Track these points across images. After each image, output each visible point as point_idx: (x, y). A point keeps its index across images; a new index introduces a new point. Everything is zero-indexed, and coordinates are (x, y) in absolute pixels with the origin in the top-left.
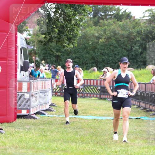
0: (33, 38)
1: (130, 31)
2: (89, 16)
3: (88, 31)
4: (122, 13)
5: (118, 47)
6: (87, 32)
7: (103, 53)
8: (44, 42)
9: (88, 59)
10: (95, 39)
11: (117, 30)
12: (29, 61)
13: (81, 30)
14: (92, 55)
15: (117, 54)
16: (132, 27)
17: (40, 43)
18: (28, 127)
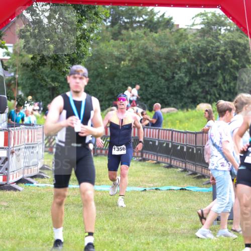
0: (14, 60)
1: (170, 48)
2: (105, 23)
3: (104, 49)
4: (158, 18)
5: (151, 73)
6: (101, 49)
7: (128, 83)
8: (32, 66)
9: (103, 93)
10: (114, 61)
11: (149, 46)
12: (7, 96)
13: (92, 46)
14: (110, 88)
15: (150, 85)
16: (173, 41)
17: (25, 67)
18: (5, 204)
